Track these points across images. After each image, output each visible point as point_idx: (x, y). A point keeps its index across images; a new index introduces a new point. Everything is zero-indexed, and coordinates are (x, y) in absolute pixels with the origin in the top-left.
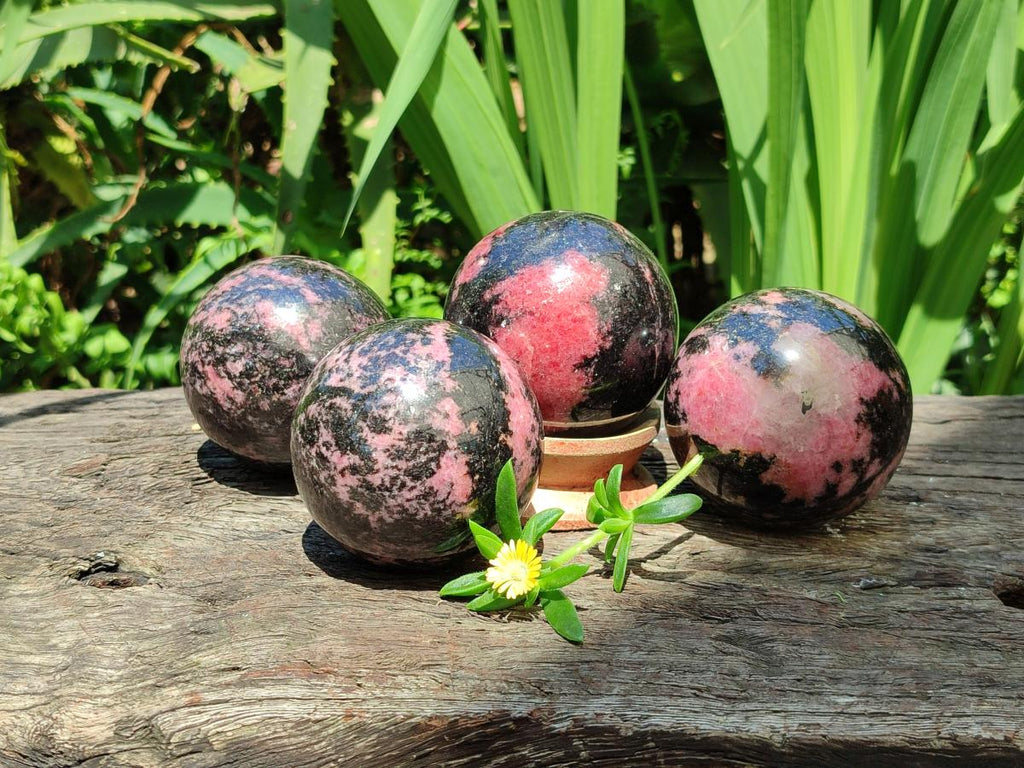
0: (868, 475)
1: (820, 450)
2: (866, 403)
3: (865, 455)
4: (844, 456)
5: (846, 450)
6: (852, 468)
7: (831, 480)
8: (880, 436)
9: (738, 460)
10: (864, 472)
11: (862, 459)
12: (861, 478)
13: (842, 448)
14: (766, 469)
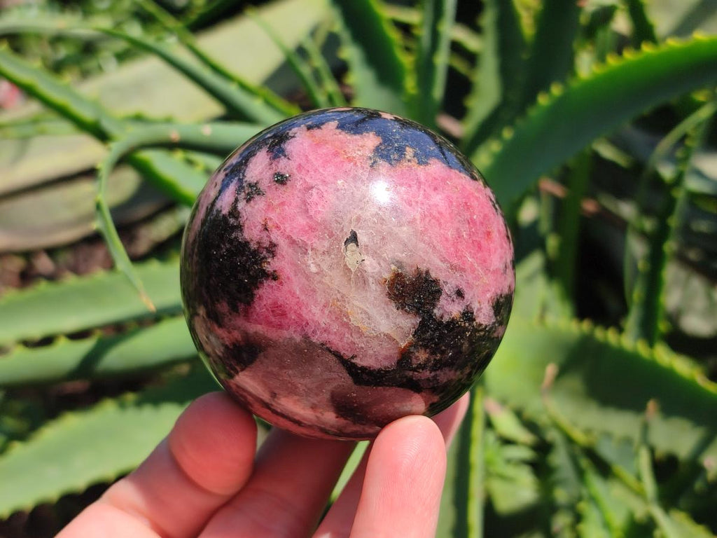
0: (232, 187)
1: (314, 191)
2: (266, 275)
3: (248, 209)
4: (276, 195)
5: (276, 202)
6: (259, 186)
7: (283, 162)
8: (231, 242)
9: (416, 155)
10: (240, 188)
11: (248, 201)
12: (240, 181)
13: (283, 204)
14: (377, 149)
